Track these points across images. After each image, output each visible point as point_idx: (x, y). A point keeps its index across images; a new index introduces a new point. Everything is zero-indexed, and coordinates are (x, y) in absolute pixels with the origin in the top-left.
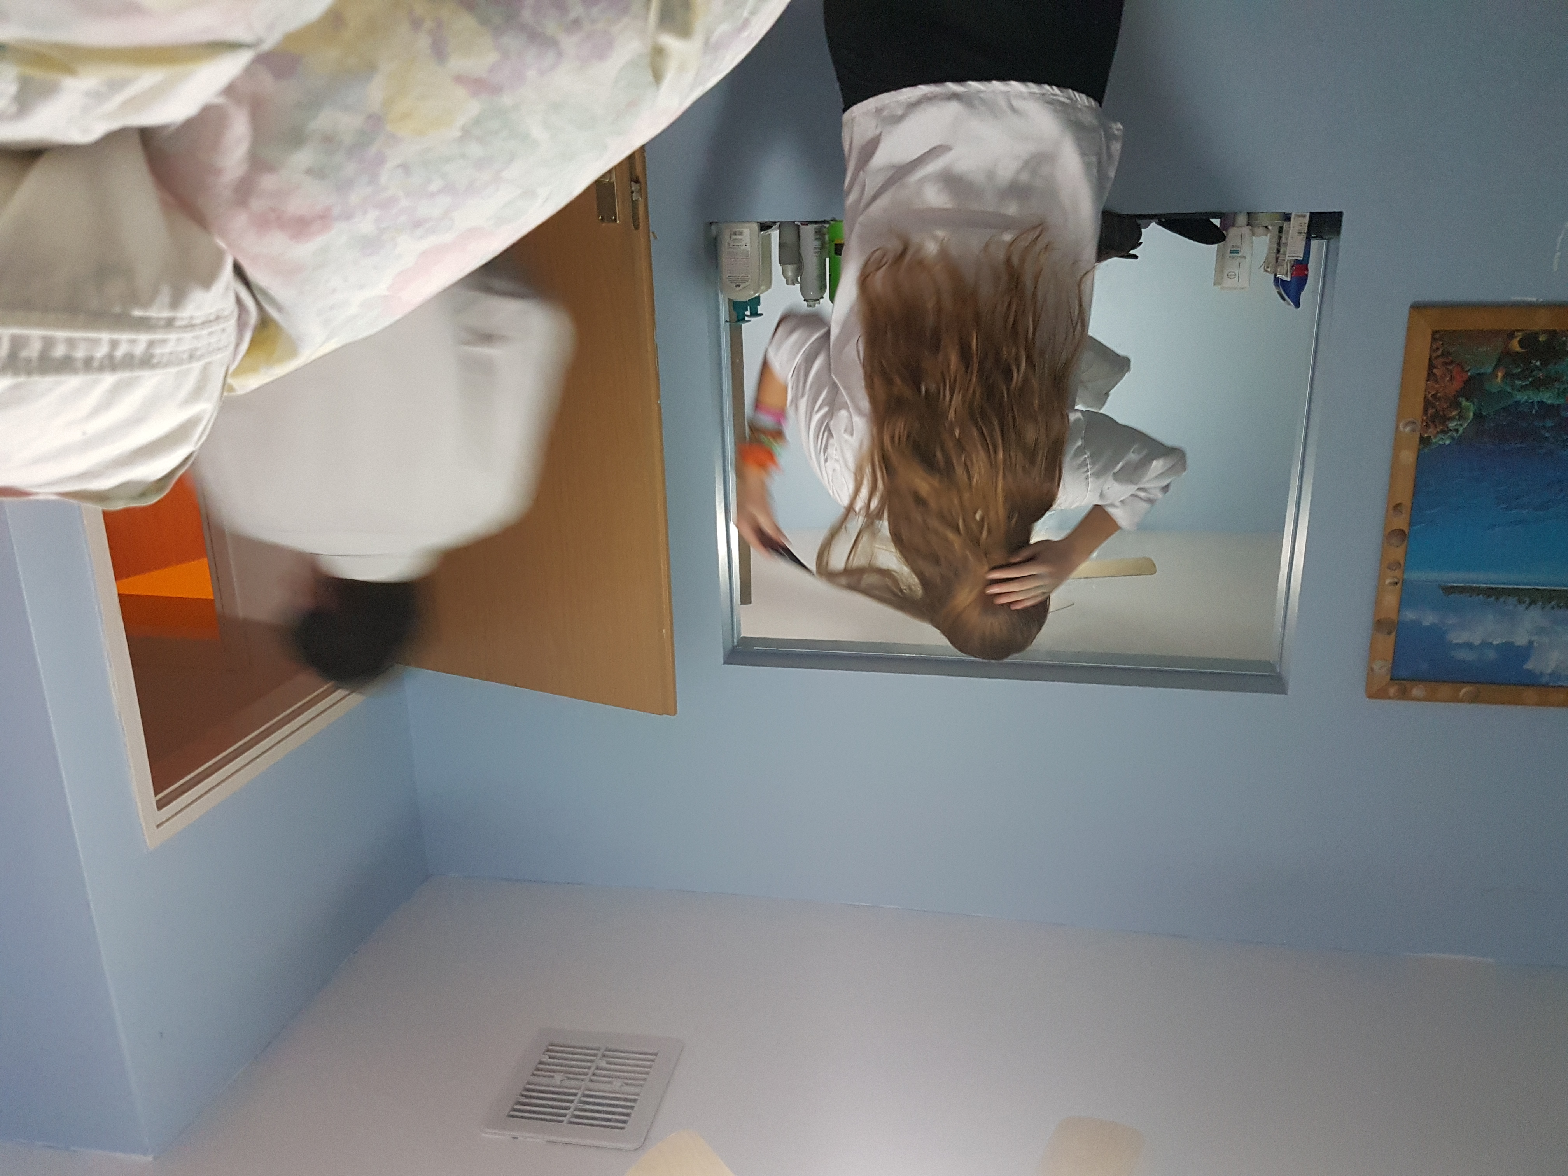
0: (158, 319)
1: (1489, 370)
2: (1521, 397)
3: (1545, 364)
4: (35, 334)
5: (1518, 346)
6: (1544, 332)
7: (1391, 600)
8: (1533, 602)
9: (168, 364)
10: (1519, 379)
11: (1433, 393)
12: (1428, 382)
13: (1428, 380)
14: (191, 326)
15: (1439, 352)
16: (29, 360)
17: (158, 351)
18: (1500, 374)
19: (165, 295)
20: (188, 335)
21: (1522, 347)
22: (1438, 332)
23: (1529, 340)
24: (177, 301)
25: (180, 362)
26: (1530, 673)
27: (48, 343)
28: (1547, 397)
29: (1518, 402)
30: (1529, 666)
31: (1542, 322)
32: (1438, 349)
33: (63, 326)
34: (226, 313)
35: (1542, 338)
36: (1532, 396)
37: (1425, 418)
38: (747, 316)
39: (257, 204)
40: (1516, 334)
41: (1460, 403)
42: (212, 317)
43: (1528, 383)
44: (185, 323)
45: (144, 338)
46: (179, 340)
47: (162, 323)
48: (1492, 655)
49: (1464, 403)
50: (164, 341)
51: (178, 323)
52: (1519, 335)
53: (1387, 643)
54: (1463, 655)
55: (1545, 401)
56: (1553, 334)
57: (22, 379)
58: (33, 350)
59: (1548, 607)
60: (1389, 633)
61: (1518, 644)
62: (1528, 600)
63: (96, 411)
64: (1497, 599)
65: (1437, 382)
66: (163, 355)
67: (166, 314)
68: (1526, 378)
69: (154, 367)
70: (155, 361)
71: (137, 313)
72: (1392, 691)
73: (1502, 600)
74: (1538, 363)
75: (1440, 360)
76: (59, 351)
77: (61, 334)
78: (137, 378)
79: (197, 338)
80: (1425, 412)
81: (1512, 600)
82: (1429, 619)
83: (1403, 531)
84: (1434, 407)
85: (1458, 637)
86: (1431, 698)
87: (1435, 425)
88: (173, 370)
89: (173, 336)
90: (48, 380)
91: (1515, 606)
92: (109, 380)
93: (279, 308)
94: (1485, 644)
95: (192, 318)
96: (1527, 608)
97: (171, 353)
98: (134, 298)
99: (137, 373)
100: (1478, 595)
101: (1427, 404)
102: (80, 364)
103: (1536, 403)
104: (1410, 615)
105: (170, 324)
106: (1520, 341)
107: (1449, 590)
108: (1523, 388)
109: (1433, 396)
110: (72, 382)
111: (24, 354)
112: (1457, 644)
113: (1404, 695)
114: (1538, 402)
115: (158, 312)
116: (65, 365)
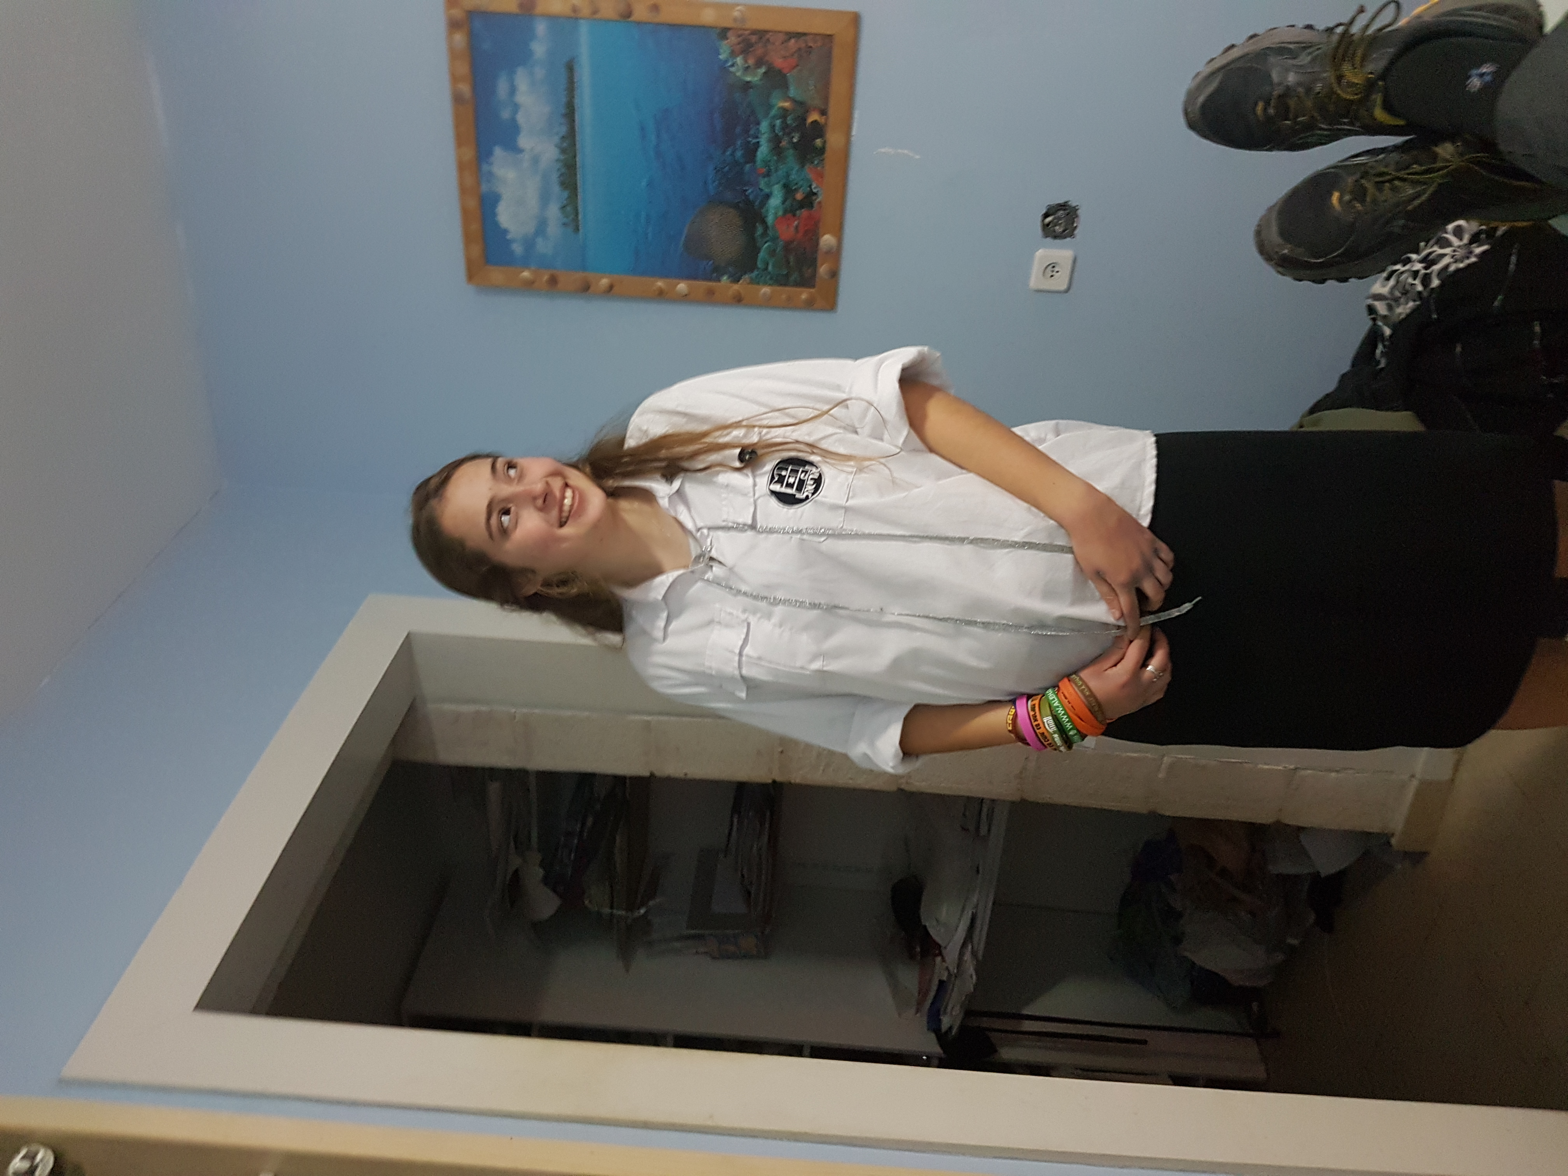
1: (791, 93)
2: (764, 126)
3: (795, 146)
5: (813, 119)
6: (825, 142)
8: (563, 151)
10: (781, 123)
11: (772, 41)
12: (782, 33)
13: (785, 33)
15: (811, 43)
18: (787, 104)
21: (812, 122)
22: (832, 40)
23: (818, 130)
26: (490, 153)
28: (764, 150)
29: (758, 123)
32: (815, 42)
35: (818, 142)
36: (764, 136)
37: (748, 31)
40: (824, 117)
41: (760, 67)
43: (776, 132)
49: (761, 71)
52: (822, 119)
55: (760, 149)
56: (822, 151)
59: (559, 165)
62: (565, 145)
65: (782, 43)
68: (781, 129)
74: (795, 140)
75: (804, 44)
80: (754, 32)
81: (564, 130)
83: (631, 15)
84: (758, 40)
87: (740, 43)
100: (567, 96)
101: (761, 34)
103: (758, 140)
106: (816, 121)
107: (570, 67)
108: (773, 127)
109: (769, 39)
114: (759, 143)
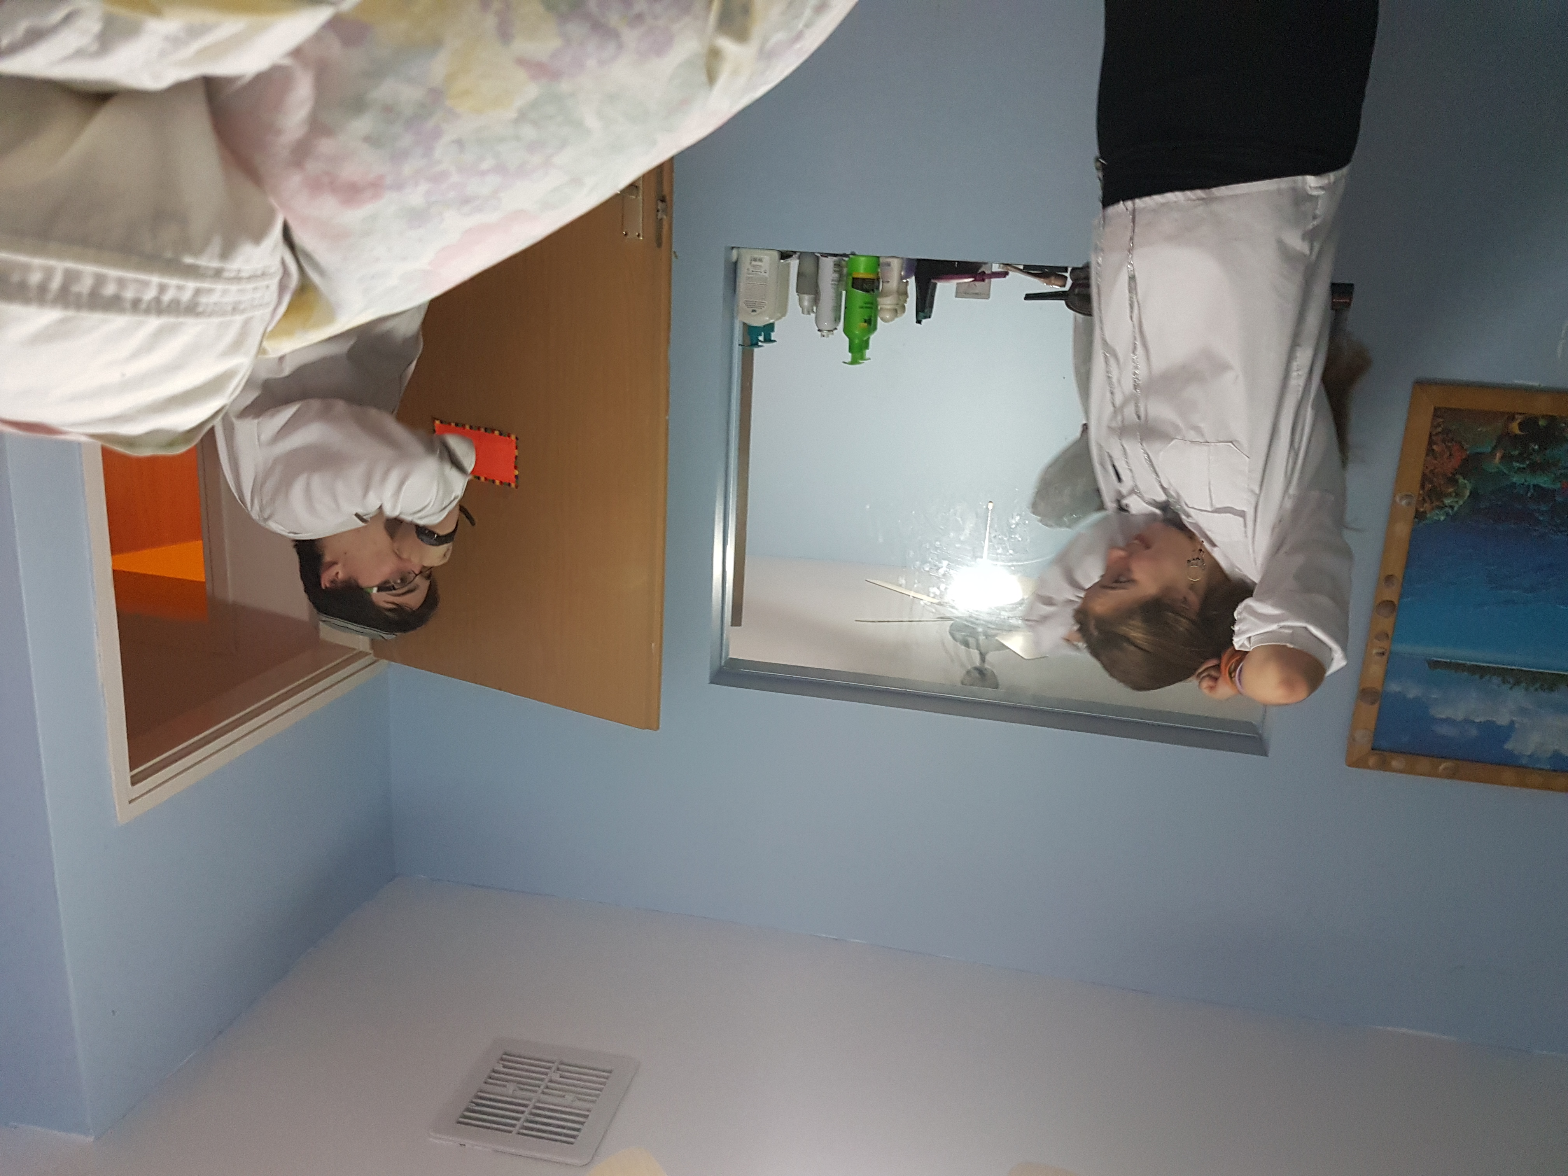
0: (207, 268)
1: (1489, 449)
2: (1516, 479)
3: (1543, 448)
4: (88, 270)
5: (1517, 428)
6: (1543, 416)
7: (1377, 669)
8: (1517, 683)
9: (211, 315)
10: (1517, 461)
11: (1433, 468)
12: (1428, 458)
13: (1427, 455)
14: (237, 279)
15: (1440, 429)
16: (79, 295)
17: (203, 300)
18: (1498, 455)
19: (216, 246)
20: (234, 288)
21: (1520, 429)
22: (1439, 408)
23: (1529, 423)
24: (226, 254)
25: (224, 314)
26: (1510, 753)
27: (100, 281)
28: (1543, 481)
29: (1514, 485)
30: (1509, 746)
31: (1542, 407)
32: (1439, 425)
33: (114, 264)
34: (272, 270)
35: (1542, 423)
36: (1528, 479)
37: (1421, 492)
38: (761, 341)
39: (313, 167)
40: (1517, 416)
41: (1457, 481)
42: (259, 273)
43: (1525, 466)
44: (232, 275)
45: (191, 285)
46: (225, 292)
47: (211, 273)
48: (1474, 732)
49: (1461, 480)
50: (210, 291)
51: (226, 274)
52: (1519, 419)
53: (1371, 712)
54: (1445, 730)
55: (1542, 485)
56: (1552, 419)
57: (71, 313)
58: (85, 286)
59: (1532, 689)
60: (1373, 703)
61: (1499, 723)
62: (1511, 681)
63: (136, 355)
64: (1482, 677)
65: (1436, 458)
66: (207, 305)
67: (215, 264)
68: (1523, 462)
69: (198, 315)
70: (200, 309)
71: (188, 260)
72: (1372, 761)
73: (1487, 677)
74: (1536, 447)
75: (1441, 437)
76: (110, 290)
77: (113, 273)
78: (181, 323)
79: (242, 291)
80: (1423, 486)
81: (1496, 680)
82: (1413, 692)
83: (1392, 602)
84: (1431, 482)
85: (1441, 712)
86: (1410, 770)
87: (1431, 500)
88: (215, 320)
89: (219, 287)
90: (96, 317)
91: (1499, 686)
92: (154, 323)
93: (321, 272)
94: (1467, 721)
95: (239, 271)
96: (1511, 688)
97: (215, 304)
98: (186, 245)
99: (181, 319)
100: (1463, 671)
101: (1425, 479)
102: (128, 305)
103: (1532, 486)
104: (1394, 687)
105: (218, 274)
106: (1520, 424)
107: (1435, 665)
108: (1521, 470)
109: (1432, 471)
110: (118, 321)
111: (75, 289)
112: (1441, 719)
113: (1384, 766)
114: (1534, 485)
115: (208, 261)
116: (114, 304)
